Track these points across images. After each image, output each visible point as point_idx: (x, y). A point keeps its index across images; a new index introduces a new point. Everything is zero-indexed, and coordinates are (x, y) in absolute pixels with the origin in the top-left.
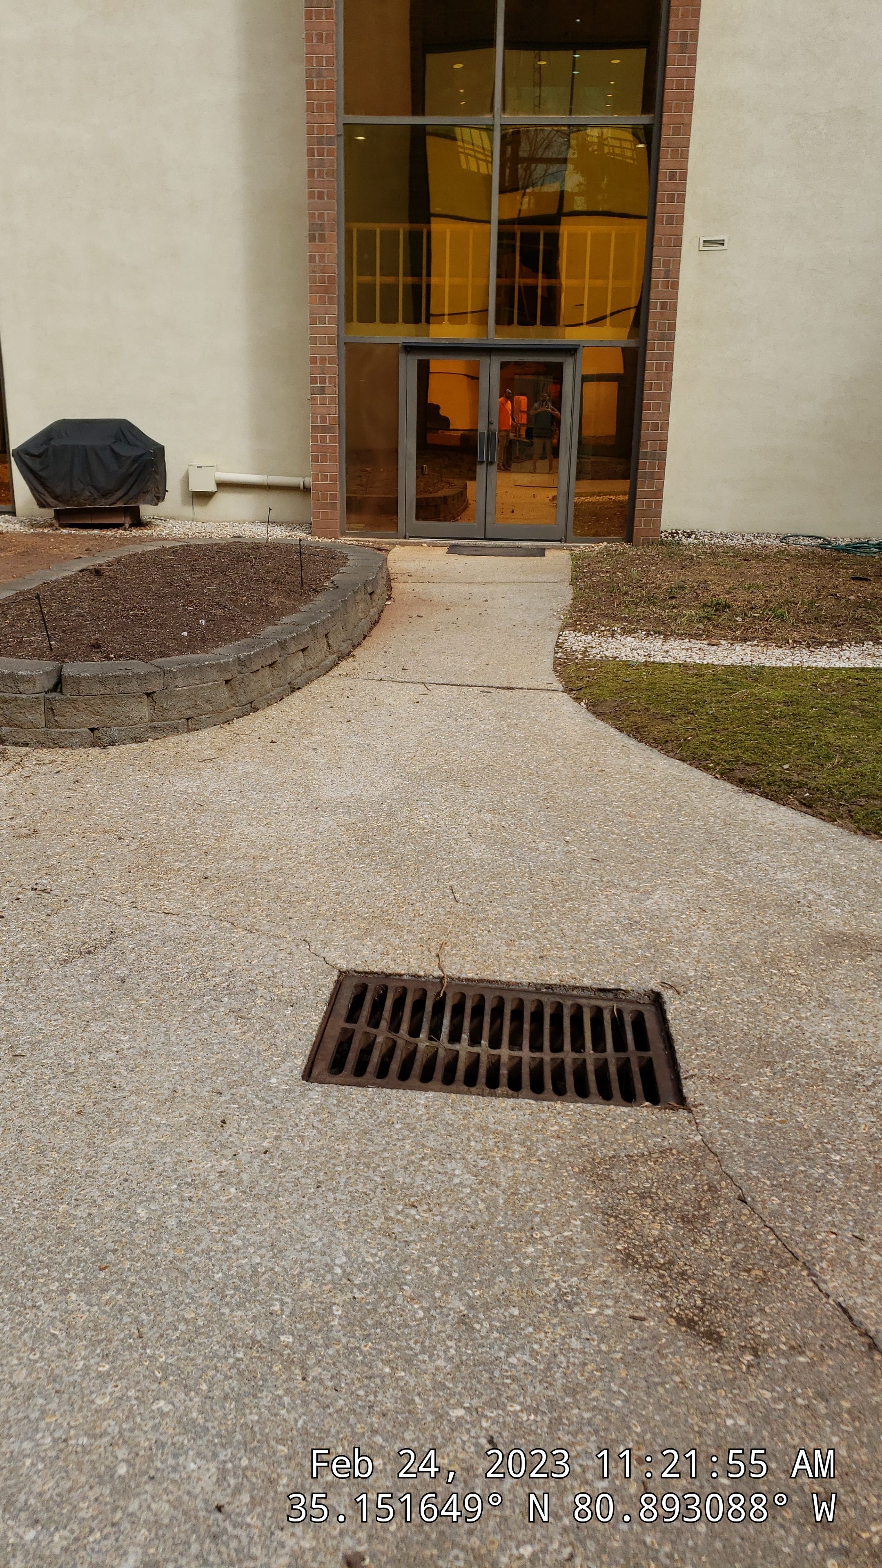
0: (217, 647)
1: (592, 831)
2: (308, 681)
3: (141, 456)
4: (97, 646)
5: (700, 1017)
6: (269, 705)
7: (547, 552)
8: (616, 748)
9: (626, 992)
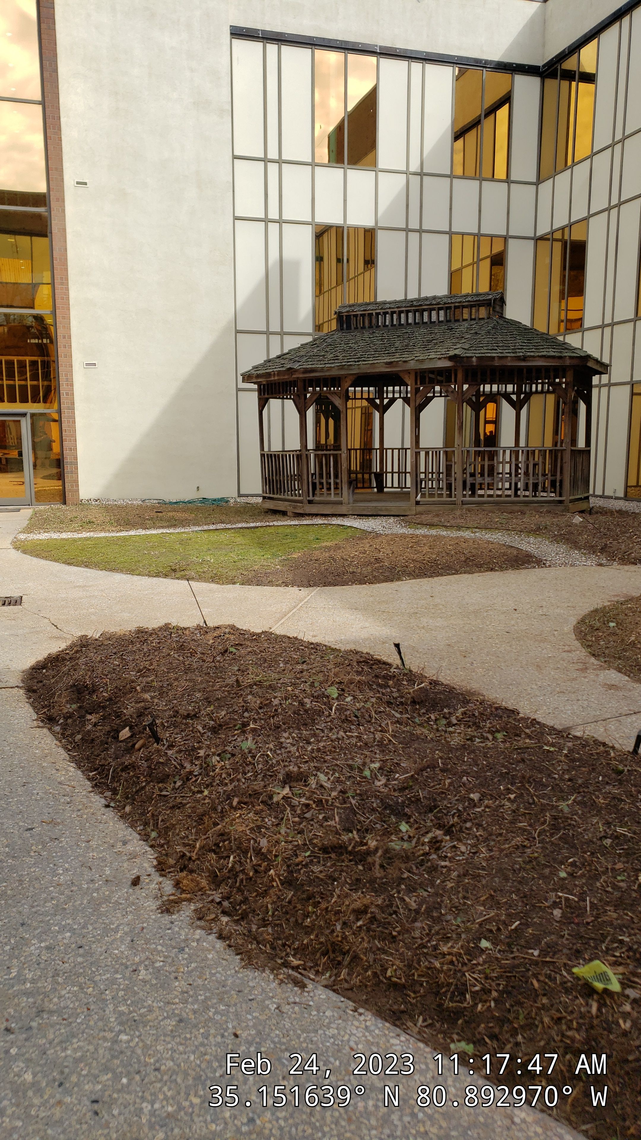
7: (21, 510)
8: (28, 560)
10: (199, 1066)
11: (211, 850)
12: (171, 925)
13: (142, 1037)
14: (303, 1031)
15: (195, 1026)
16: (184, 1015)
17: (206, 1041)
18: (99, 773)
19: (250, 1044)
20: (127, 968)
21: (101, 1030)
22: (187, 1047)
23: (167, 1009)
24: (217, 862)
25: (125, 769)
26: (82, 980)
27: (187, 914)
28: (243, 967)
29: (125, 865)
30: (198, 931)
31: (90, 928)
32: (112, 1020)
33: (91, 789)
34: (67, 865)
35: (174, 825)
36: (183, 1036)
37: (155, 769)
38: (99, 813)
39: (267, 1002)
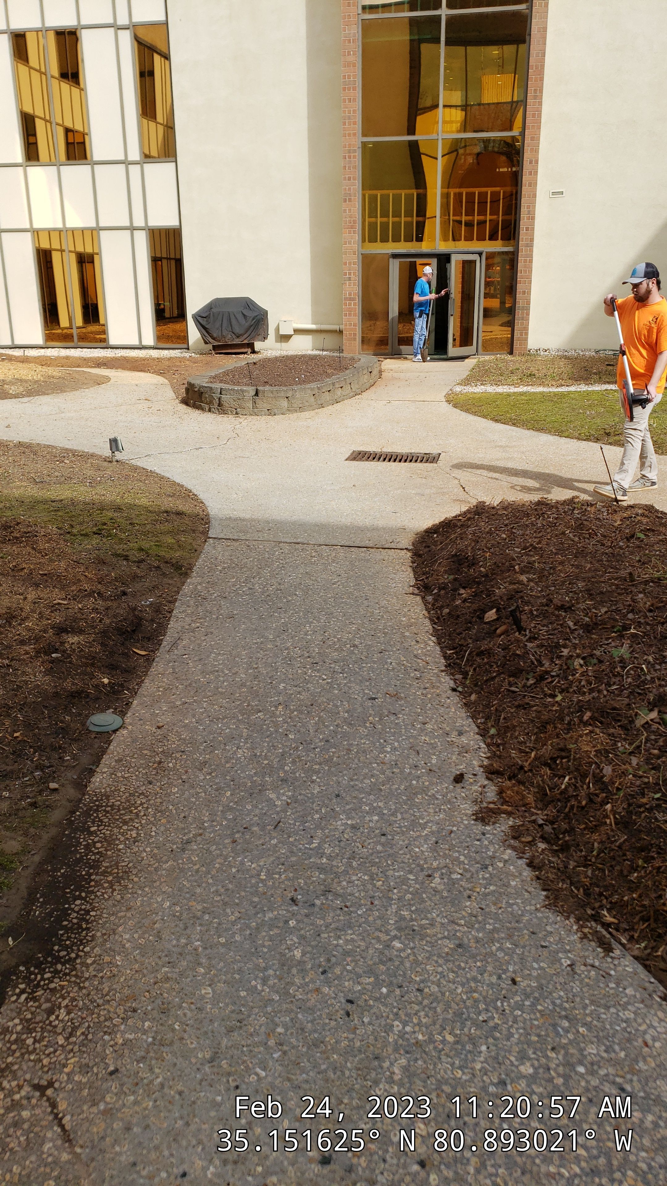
0: (309, 384)
3: (257, 316)
4: (266, 382)
7: (466, 360)
8: (457, 414)
10: (464, 1002)
11: (546, 764)
12: (482, 836)
13: (415, 951)
14: (592, 1002)
15: (474, 957)
16: (466, 941)
17: (479, 977)
18: (456, 653)
19: (527, 996)
20: (422, 870)
21: (377, 929)
22: (457, 977)
23: (449, 928)
24: (551, 779)
25: (480, 654)
26: (374, 870)
27: (503, 828)
28: (545, 906)
29: (454, 758)
30: (509, 851)
31: (399, 816)
32: (391, 922)
33: (443, 668)
34: (396, 744)
35: (515, 727)
36: (457, 963)
37: (509, 661)
38: (444, 696)
39: (560, 955)
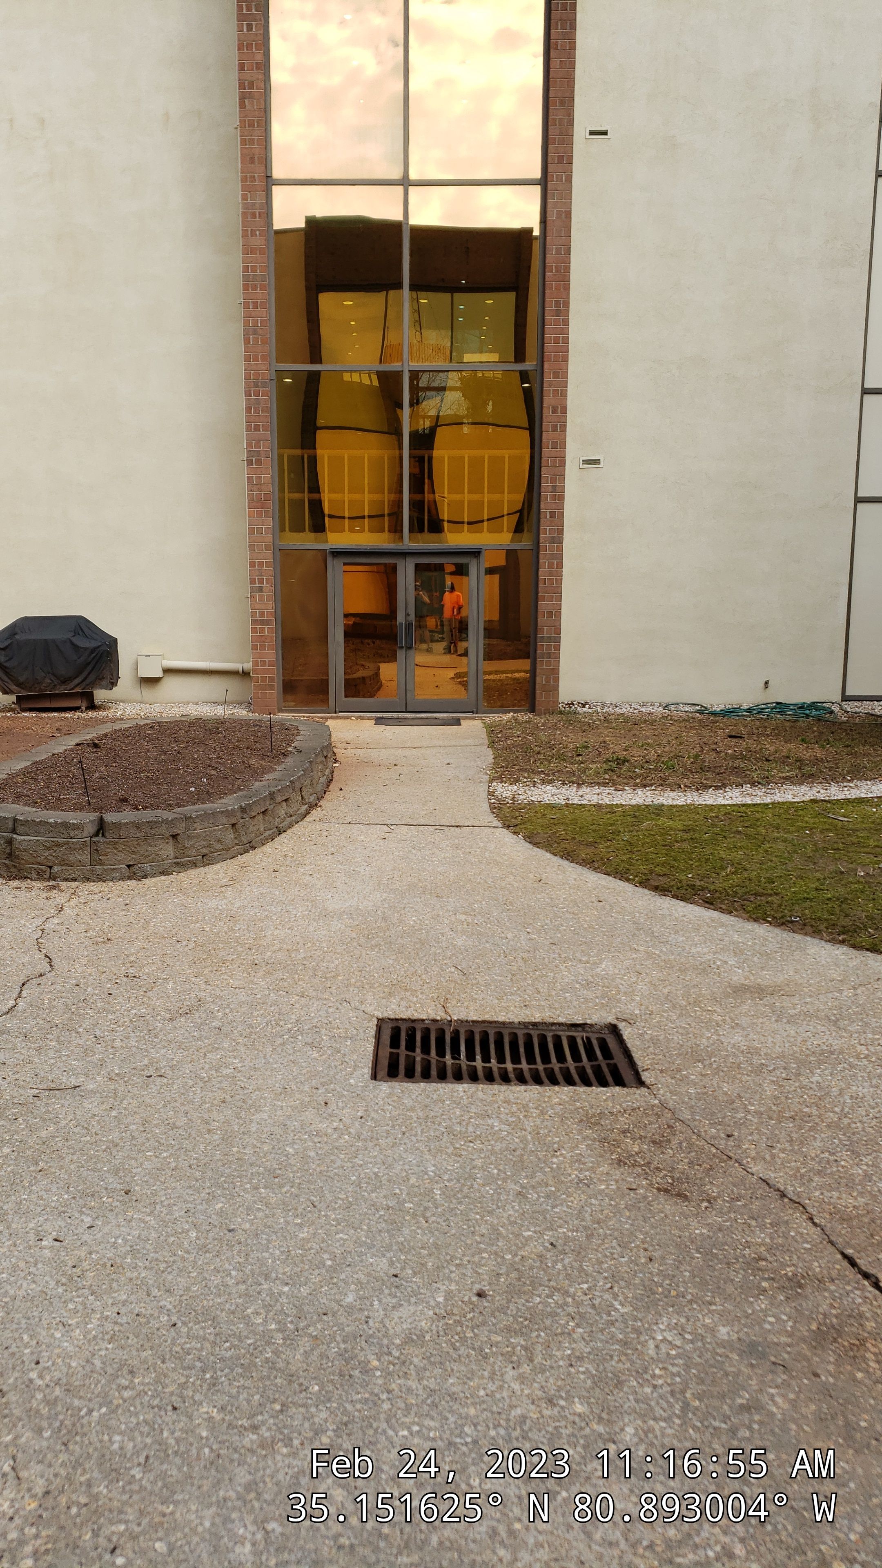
0: (220, 798)
1: (546, 924)
2: (290, 826)
3: (99, 647)
4: (124, 800)
5: (647, 1037)
6: (263, 844)
7: (462, 722)
8: (553, 867)
9: (591, 1025)
